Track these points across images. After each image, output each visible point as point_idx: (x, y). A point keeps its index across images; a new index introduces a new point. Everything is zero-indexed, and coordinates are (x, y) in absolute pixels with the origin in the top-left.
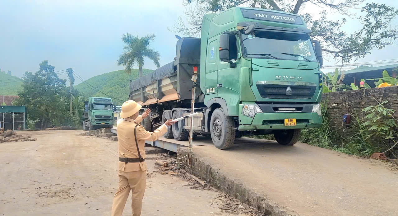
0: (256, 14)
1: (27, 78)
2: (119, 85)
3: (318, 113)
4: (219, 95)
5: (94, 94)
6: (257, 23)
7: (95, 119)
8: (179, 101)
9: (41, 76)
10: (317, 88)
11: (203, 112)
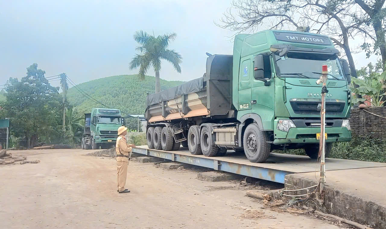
0: (288, 37)
1: (11, 85)
2: (110, 94)
3: (347, 128)
4: (253, 111)
5: (80, 105)
6: (289, 45)
7: (100, 136)
8: (209, 116)
9: (28, 83)
10: (346, 104)
11: (237, 127)
